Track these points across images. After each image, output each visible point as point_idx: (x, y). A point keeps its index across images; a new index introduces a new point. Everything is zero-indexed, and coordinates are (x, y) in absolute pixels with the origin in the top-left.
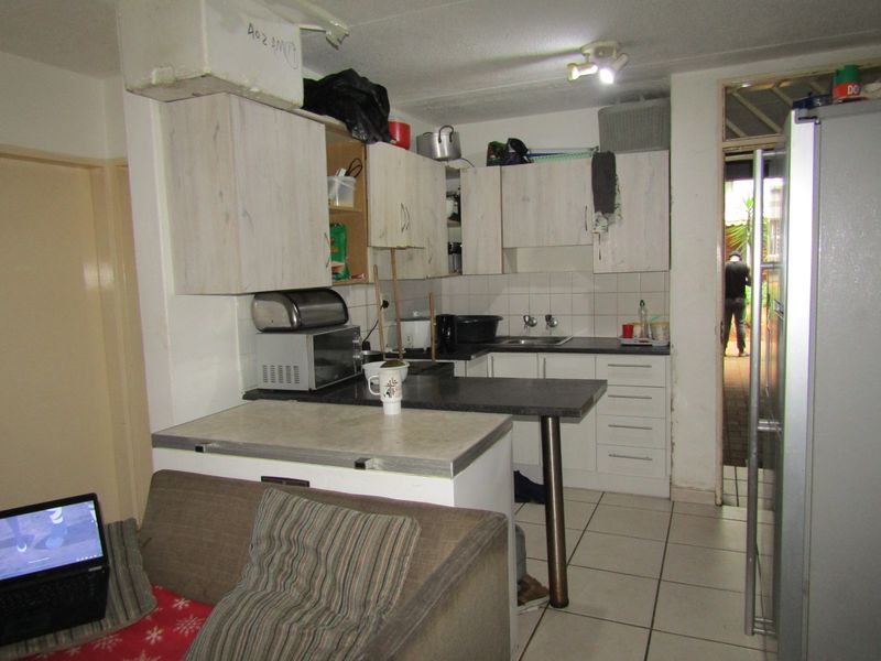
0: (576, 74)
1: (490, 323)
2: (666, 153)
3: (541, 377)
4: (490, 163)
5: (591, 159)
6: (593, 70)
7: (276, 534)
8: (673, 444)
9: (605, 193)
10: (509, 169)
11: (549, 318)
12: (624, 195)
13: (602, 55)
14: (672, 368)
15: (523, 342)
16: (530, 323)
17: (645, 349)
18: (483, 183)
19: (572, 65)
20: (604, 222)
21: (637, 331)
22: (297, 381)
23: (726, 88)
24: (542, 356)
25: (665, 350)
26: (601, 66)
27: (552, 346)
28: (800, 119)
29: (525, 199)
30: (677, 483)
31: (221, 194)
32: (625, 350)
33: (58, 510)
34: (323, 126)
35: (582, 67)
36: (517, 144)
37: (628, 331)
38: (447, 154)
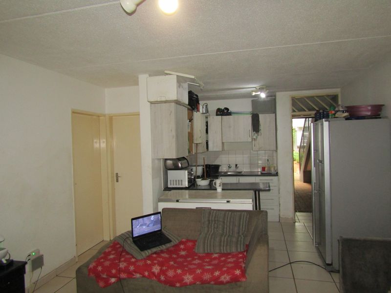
0: (254, 94)
1: (217, 167)
2: (274, 114)
3: (238, 182)
4: (217, 115)
5: (251, 115)
6: (259, 93)
7: (211, 219)
8: (280, 204)
9: (256, 126)
10: (224, 117)
11: (236, 165)
12: (262, 127)
13: (261, 89)
14: (279, 180)
15: (229, 173)
16: (229, 167)
17: (269, 174)
18: (216, 122)
19: (253, 91)
20: (256, 135)
21: (266, 169)
22: (182, 185)
23: (292, 97)
24: (238, 177)
25: (277, 174)
26: (261, 92)
27: (239, 174)
28: (325, 121)
29: (230, 127)
30: (281, 216)
31: (171, 130)
32: (263, 175)
33: (153, 216)
34: (187, 109)
35: (256, 92)
36: (227, 109)
37: (264, 169)
38: (204, 112)
